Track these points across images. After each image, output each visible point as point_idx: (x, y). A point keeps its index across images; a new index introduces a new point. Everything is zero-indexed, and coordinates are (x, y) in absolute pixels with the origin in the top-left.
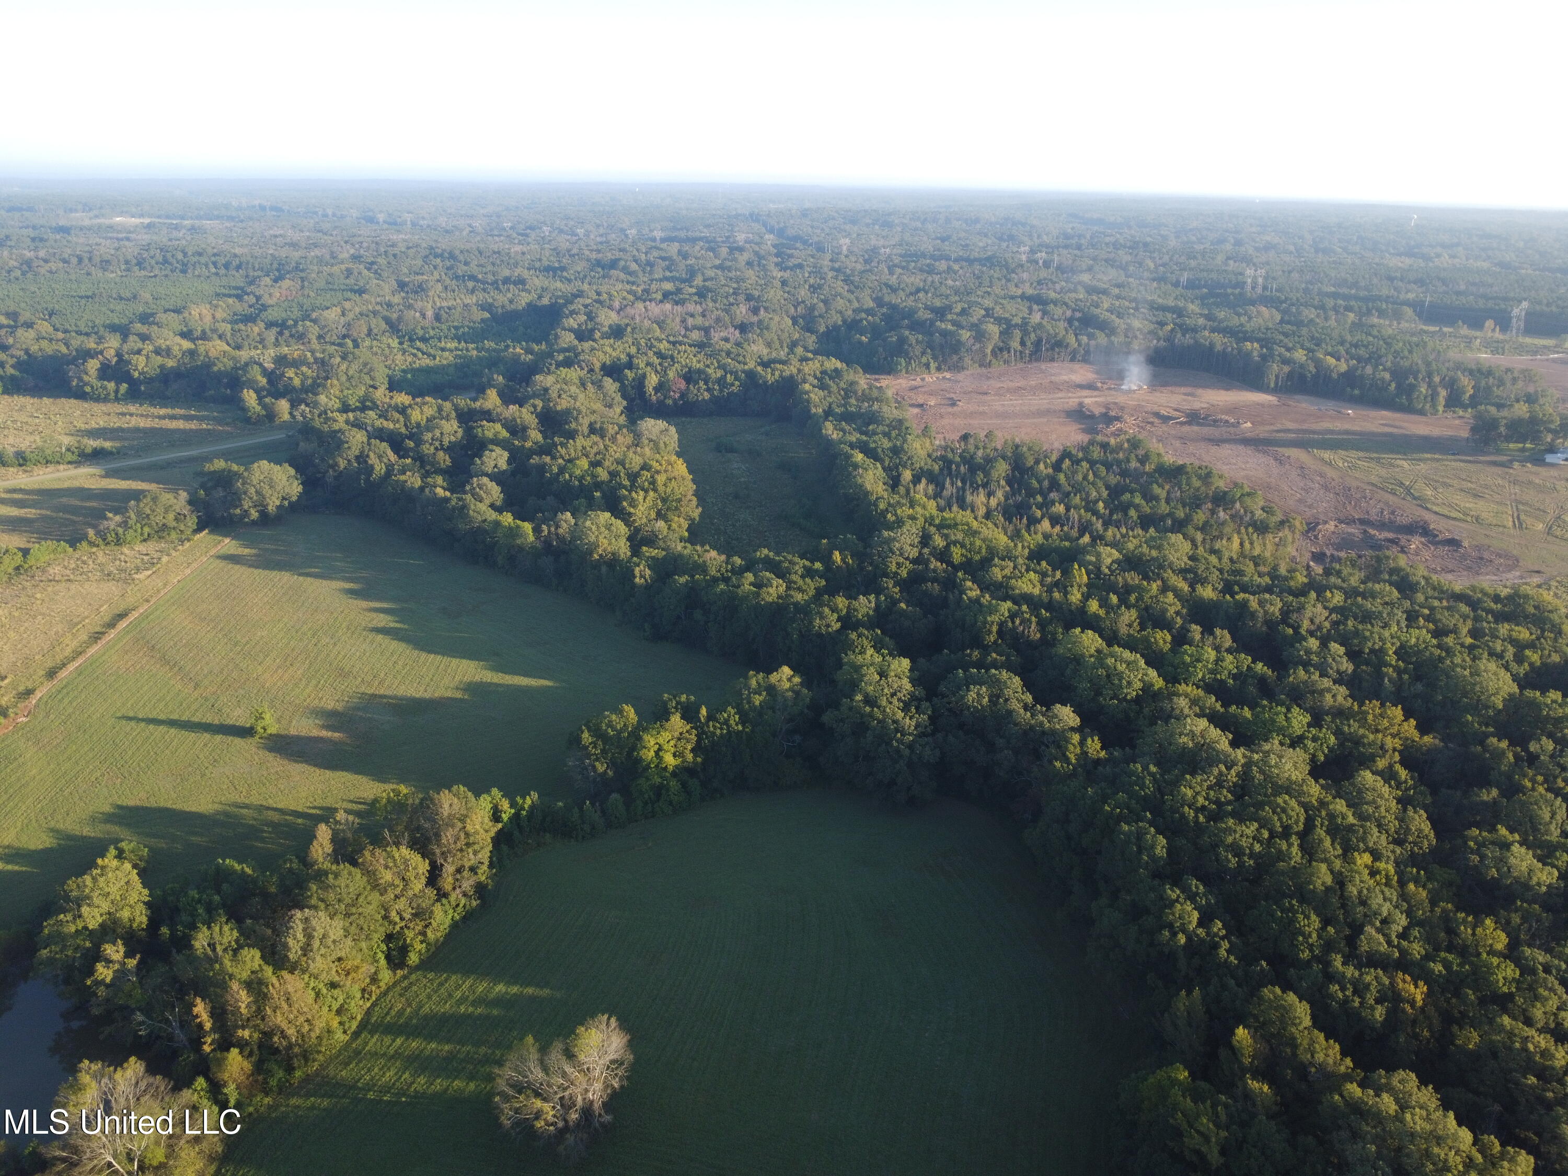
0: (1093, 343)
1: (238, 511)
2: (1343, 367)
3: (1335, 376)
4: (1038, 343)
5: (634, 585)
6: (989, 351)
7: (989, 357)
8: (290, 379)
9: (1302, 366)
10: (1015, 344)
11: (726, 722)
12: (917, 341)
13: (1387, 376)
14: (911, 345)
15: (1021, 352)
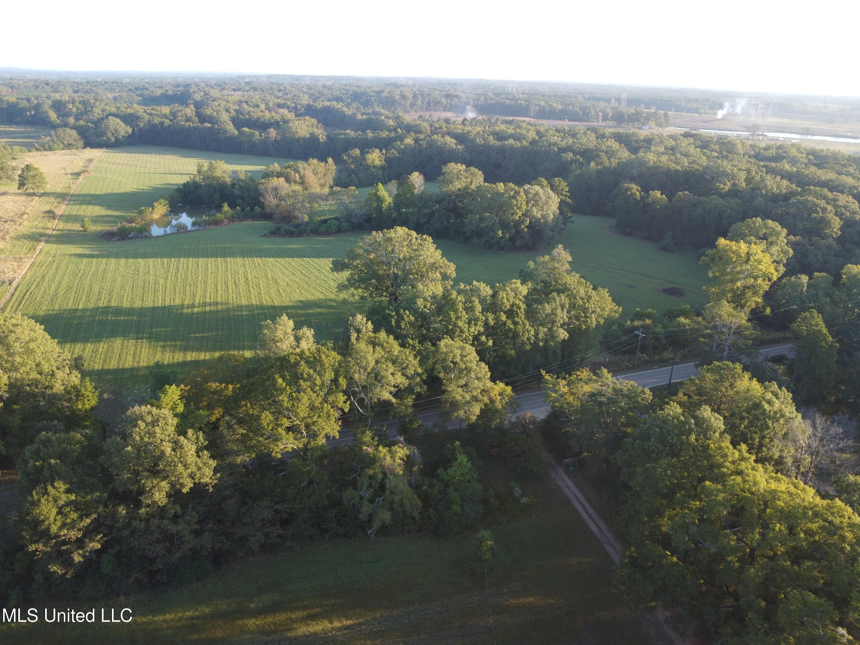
0: (453, 102)
1: (104, 138)
2: (560, 107)
3: (557, 111)
4: (429, 103)
5: (319, 143)
6: (408, 105)
7: (408, 109)
8: (70, 109)
9: (543, 107)
10: (419, 102)
11: (393, 153)
12: (375, 100)
13: (578, 109)
14: (372, 102)
15: (422, 106)
